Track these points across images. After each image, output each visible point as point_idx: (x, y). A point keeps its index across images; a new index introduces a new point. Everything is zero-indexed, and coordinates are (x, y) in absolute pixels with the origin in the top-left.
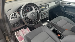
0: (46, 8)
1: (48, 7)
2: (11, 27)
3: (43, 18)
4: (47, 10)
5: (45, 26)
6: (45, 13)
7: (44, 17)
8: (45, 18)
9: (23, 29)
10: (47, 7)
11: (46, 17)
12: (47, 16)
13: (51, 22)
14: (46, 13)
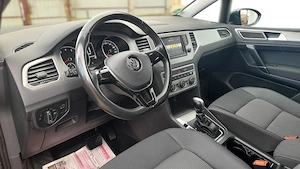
0: (187, 48)
1: (194, 45)
2: (26, 123)
3: (177, 91)
4: (190, 56)
5: (186, 126)
6: (182, 70)
7: (181, 87)
8: (183, 90)
9: (84, 149)
10: (189, 46)
11: (187, 87)
12: (191, 83)
13: (210, 108)
14: (189, 68)
